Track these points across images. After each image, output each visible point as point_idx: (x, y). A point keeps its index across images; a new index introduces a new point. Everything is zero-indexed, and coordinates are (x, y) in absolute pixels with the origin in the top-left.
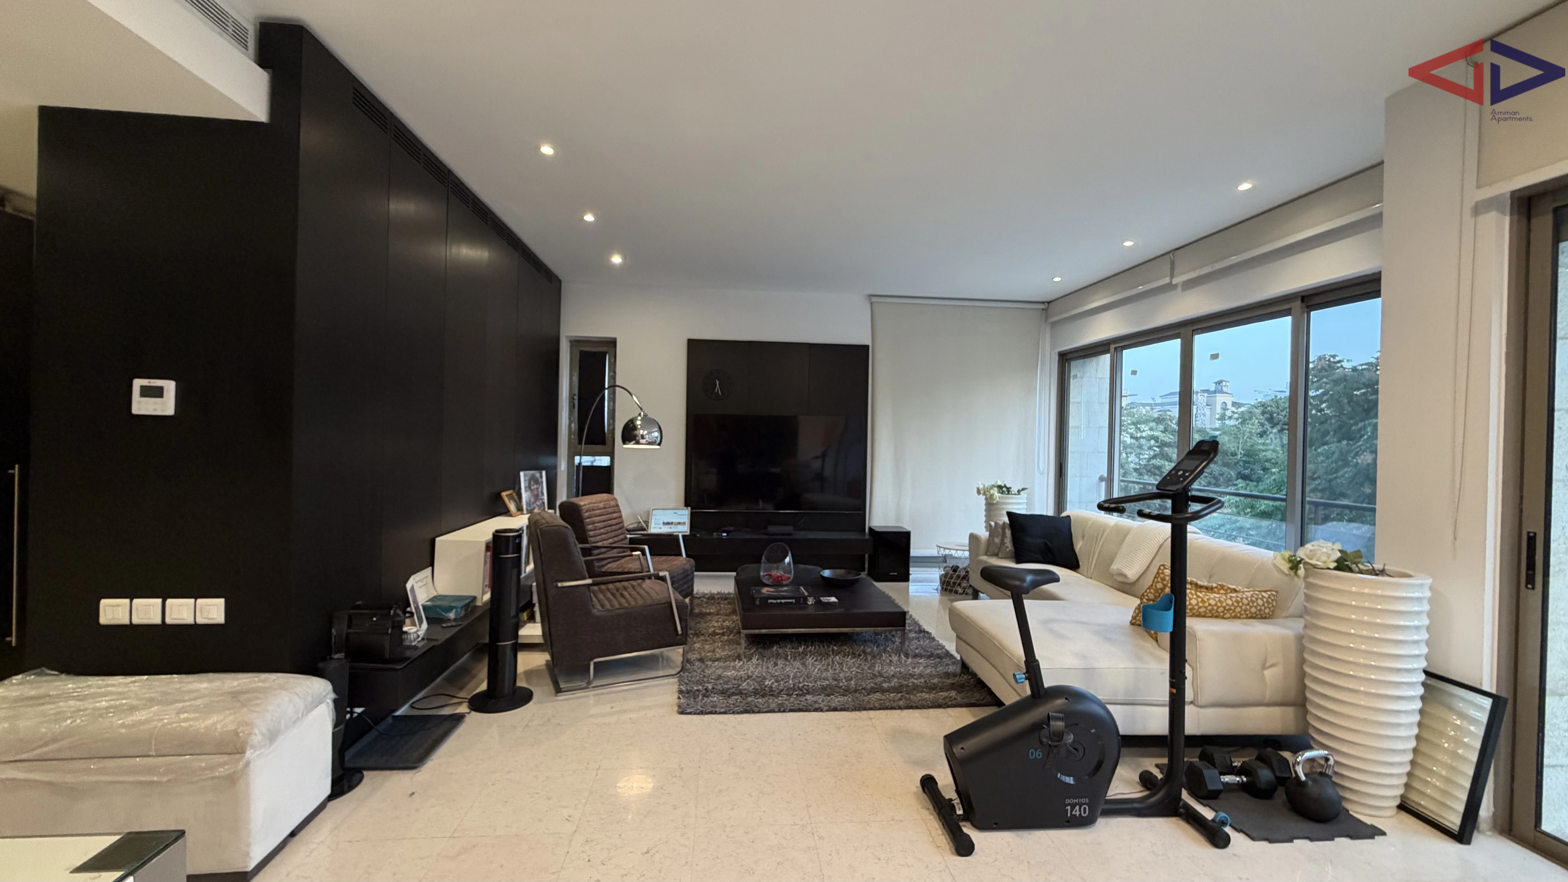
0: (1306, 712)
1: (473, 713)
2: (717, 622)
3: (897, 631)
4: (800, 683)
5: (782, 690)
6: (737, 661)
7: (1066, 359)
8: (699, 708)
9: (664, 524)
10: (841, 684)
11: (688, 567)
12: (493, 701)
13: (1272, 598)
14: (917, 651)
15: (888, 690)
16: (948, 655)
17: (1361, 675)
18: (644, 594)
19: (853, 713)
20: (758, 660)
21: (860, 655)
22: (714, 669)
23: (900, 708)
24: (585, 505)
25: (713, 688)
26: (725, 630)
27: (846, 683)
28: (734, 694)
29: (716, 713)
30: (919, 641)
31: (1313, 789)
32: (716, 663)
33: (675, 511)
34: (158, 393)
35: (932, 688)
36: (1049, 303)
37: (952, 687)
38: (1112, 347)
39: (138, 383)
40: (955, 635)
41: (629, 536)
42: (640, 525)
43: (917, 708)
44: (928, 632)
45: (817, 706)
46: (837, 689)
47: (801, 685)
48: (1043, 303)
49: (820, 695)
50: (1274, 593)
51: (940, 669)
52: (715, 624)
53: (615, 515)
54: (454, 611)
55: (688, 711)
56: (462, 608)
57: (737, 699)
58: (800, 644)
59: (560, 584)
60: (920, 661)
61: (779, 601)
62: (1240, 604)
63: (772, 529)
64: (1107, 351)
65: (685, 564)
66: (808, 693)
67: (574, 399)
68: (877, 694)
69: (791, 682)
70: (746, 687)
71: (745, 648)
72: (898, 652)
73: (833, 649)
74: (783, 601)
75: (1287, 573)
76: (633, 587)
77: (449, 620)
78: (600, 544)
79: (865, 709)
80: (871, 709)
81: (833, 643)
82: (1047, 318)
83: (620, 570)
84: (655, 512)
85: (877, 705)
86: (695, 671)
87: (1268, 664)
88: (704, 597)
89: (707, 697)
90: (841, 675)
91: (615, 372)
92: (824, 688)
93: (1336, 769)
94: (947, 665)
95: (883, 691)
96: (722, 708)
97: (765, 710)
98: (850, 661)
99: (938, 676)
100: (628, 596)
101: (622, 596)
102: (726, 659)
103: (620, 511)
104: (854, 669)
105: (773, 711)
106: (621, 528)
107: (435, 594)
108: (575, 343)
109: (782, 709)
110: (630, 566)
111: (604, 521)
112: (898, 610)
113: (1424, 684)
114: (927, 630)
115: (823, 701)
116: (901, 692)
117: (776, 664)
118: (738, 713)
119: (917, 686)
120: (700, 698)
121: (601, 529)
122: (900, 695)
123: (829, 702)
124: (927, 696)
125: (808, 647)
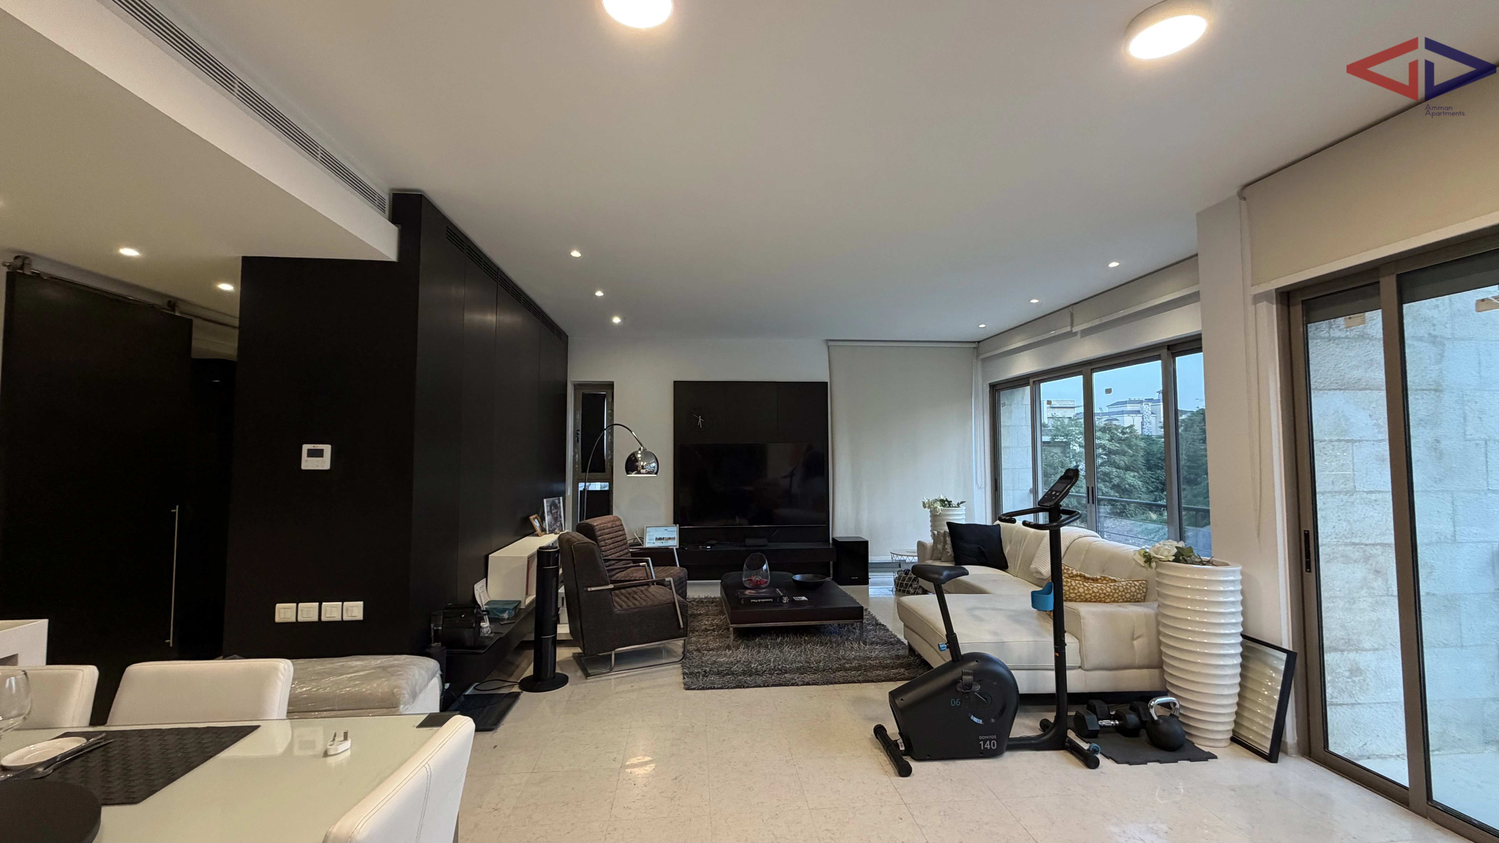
0: (1163, 672)
1: (524, 692)
2: (707, 620)
3: (857, 622)
4: (779, 665)
5: (765, 671)
6: (727, 650)
7: (996, 389)
8: (701, 684)
9: (656, 539)
10: (812, 665)
11: (682, 575)
12: (539, 683)
13: (1143, 586)
14: (874, 639)
15: (850, 669)
16: (899, 641)
17: (1197, 639)
18: (652, 597)
19: (823, 686)
20: (744, 649)
21: (827, 644)
22: (709, 657)
23: (859, 682)
24: (597, 525)
25: (710, 671)
26: (715, 627)
27: (816, 665)
28: (727, 674)
29: (714, 688)
30: (876, 632)
31: (1164, 727)
32: (711, 652)
33: (666, 528)
34: (319, 454)
35: (885, 667)
36: (979, 342)
37: (901, 666)
38: (1031, 381)
39: (306, 447)
40: (903, 623)
41: (631, 550)
42: (636, 541)
43: (872, 681)
44: (883, 625)
45: (794, 682)
46: (808, 669)
47: (780, 667)
48: (974, 342)
49: (795, 673)
50: (1144, 582)
51: (893, 653)
52: (706, 623)
53: (620, 533)
54: (507, 612)
55: (693, 687)
56: (513, 609)
57: (730, 678)
58: (778, 636)
59: (589, 589)
60: (876, 647)
61: (759, 600)
62: (1117, 591)
63: (750, 542)
64: (1027, 384)
65: (679, 573)
66: (786, 673)
67: (578, 434)
68: (841, 672)
69: (772, 664)
70: (737, 669)
71: (733, 641)
72: (858, 640)
73: (805, 640)
74: (763, 600)
75: (1143, 565)
76: (642, 591)
77: (504, 619)
78: (610, 557)
79: (831, 683)
80: (836, 683)
81: (805, 635)
82: (978, 355)
83: (628, 579)
84: (648, 529)
85: (841, 680)
86: (695, 659)
87: (1135, 637)
88: (694, 601)
89: (707, 677)
90: (812, 659)
91: (613, 411)
92: (798, 669)
93: (1182, 712)
94: (898, 650)
95: (846, 670)
96: (719, 684)
97: (752, 685)
98: (819, 648)
99: (891, 658)
100: (639, 599)
101: (633, 597)
102: (718, 649)
103: (624, 530)
104: (822, 654)
105: (760, 686)
106: (624, 544)
107: (489, 600)
108: (578, 386)
109: (766, 685)
110: (635, 575)
111: (611, 538)
112: (858, 606)
113: (1242, 644)
114: (882, 623)
115: (798, 678)
116: (860, 670)
117: (759, 652)
118: (732, 688)
119: (874, 666)
120: (701, 678)
121: (610, 544)
122: (859, 672)
123: (803, 678)
124: (881, 673)
125: (784, 638)
